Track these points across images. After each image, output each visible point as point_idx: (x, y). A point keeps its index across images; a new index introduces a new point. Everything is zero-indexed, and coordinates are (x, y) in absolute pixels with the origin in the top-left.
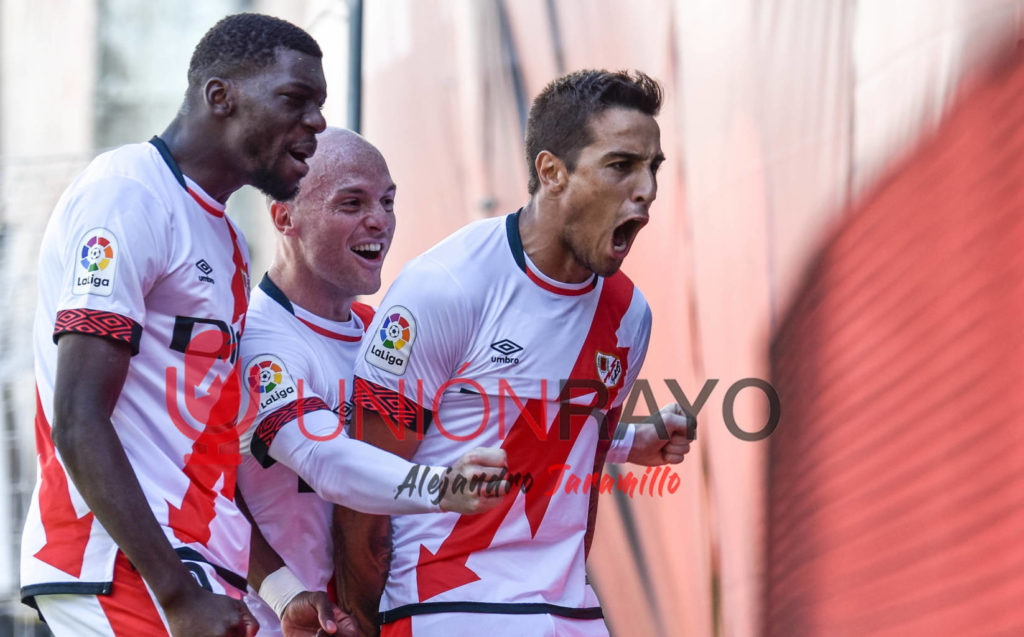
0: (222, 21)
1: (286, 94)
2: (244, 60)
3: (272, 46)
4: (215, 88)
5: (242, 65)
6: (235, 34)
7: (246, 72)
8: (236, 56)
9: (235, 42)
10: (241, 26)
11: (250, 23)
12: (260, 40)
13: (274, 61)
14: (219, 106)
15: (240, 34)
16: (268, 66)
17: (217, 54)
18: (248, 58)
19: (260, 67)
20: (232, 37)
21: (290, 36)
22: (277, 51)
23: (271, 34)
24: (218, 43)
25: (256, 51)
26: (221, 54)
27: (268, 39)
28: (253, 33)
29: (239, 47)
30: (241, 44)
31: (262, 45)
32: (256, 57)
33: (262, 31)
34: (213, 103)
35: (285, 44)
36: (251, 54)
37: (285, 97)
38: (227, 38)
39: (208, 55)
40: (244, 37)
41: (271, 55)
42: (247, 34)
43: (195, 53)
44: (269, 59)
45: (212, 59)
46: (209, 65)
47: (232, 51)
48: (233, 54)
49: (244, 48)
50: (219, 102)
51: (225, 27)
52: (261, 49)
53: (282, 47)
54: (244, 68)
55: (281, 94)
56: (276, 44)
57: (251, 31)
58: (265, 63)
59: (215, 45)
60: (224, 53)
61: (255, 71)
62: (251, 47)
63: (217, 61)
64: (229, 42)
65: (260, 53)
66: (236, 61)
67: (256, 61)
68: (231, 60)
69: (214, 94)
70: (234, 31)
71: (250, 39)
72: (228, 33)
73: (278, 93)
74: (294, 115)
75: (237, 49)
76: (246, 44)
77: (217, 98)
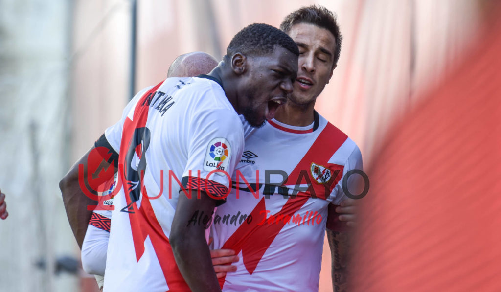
0: (251, 25)
1: (275, 70)
2: (256, 47)
3: (273, 44)
4: (238, 58)
5: (255, 49)
6: (255, 33)
7: (256, 53)
8: (252, 44)
9: (255, 37)
10: (260, 29)
11: (265, 29)
12: (267, 39)
13: (272, 52)
14: (237, 68)
15: (257, 34)
16: (268, 53)
17: (244, 42)
18: (259, 47)
19: (264, 53)
20: (253, 34)
21: (284, 40)
22: (275, 46)
23: (274, 37)
24: (246, 36)
25: (264, 44)
26: (246, 42)
27: (272, 39)
28: (265, 35)
29: (256, 40)
30: (257, 39)
31: (268, 42)
32: (263, 47)
33: (270, 34)
34: (235, 65)
35: (280, 43)
36: (261, 45)
37: (273, 72)
38: (251, 34)
39: (239, 41)
40: (260, 36)
41: (271, 48)
42: (262, 34)
43: (234, 39)
44: (270, 50)
45: (241, 44)
46: (239, 46)
47: (252, 41)
48: (252, 43)
49: (258, 42)
50: (238, 66)
51: (251, 29)
52: (267, 44)
53: (278, 45)
54: (256, 52)
55: (272, 70)
56: (276, 43)
57: (264, 33)
58: (267, 52)
59: (244, 37)
60: (247, 42)
61: (261, 54)
62: (262, 41)
63: (243, 45)
64: (251, 37)
65: (265, 46)
66: (253, 47)
67: (263, 49)
68: (250, 46)
69: (236, 61)
70: (255, 31)
71: (263, 37)
72: (252, 32)
73: (271, 69)
74: (277, 82)
75: (254, 41)
76: (259, 39)
77: (237, 64)
